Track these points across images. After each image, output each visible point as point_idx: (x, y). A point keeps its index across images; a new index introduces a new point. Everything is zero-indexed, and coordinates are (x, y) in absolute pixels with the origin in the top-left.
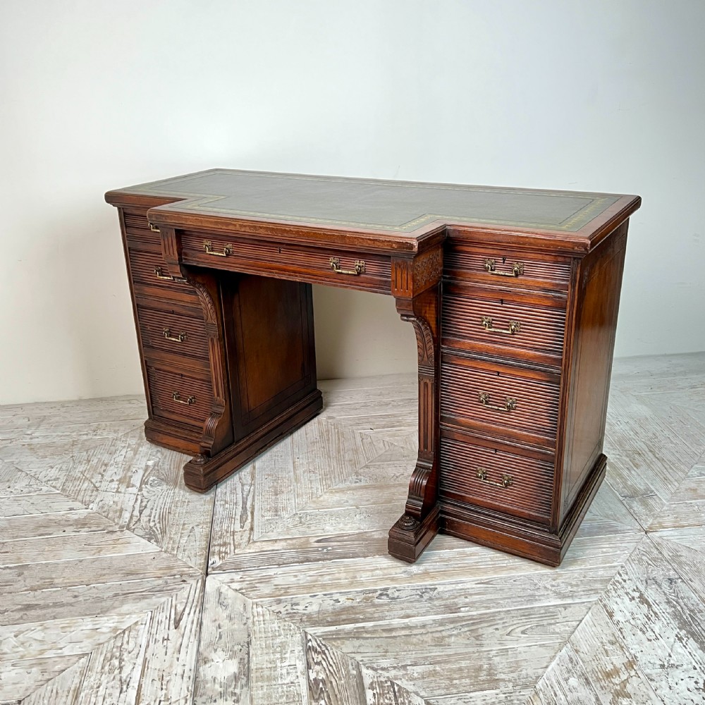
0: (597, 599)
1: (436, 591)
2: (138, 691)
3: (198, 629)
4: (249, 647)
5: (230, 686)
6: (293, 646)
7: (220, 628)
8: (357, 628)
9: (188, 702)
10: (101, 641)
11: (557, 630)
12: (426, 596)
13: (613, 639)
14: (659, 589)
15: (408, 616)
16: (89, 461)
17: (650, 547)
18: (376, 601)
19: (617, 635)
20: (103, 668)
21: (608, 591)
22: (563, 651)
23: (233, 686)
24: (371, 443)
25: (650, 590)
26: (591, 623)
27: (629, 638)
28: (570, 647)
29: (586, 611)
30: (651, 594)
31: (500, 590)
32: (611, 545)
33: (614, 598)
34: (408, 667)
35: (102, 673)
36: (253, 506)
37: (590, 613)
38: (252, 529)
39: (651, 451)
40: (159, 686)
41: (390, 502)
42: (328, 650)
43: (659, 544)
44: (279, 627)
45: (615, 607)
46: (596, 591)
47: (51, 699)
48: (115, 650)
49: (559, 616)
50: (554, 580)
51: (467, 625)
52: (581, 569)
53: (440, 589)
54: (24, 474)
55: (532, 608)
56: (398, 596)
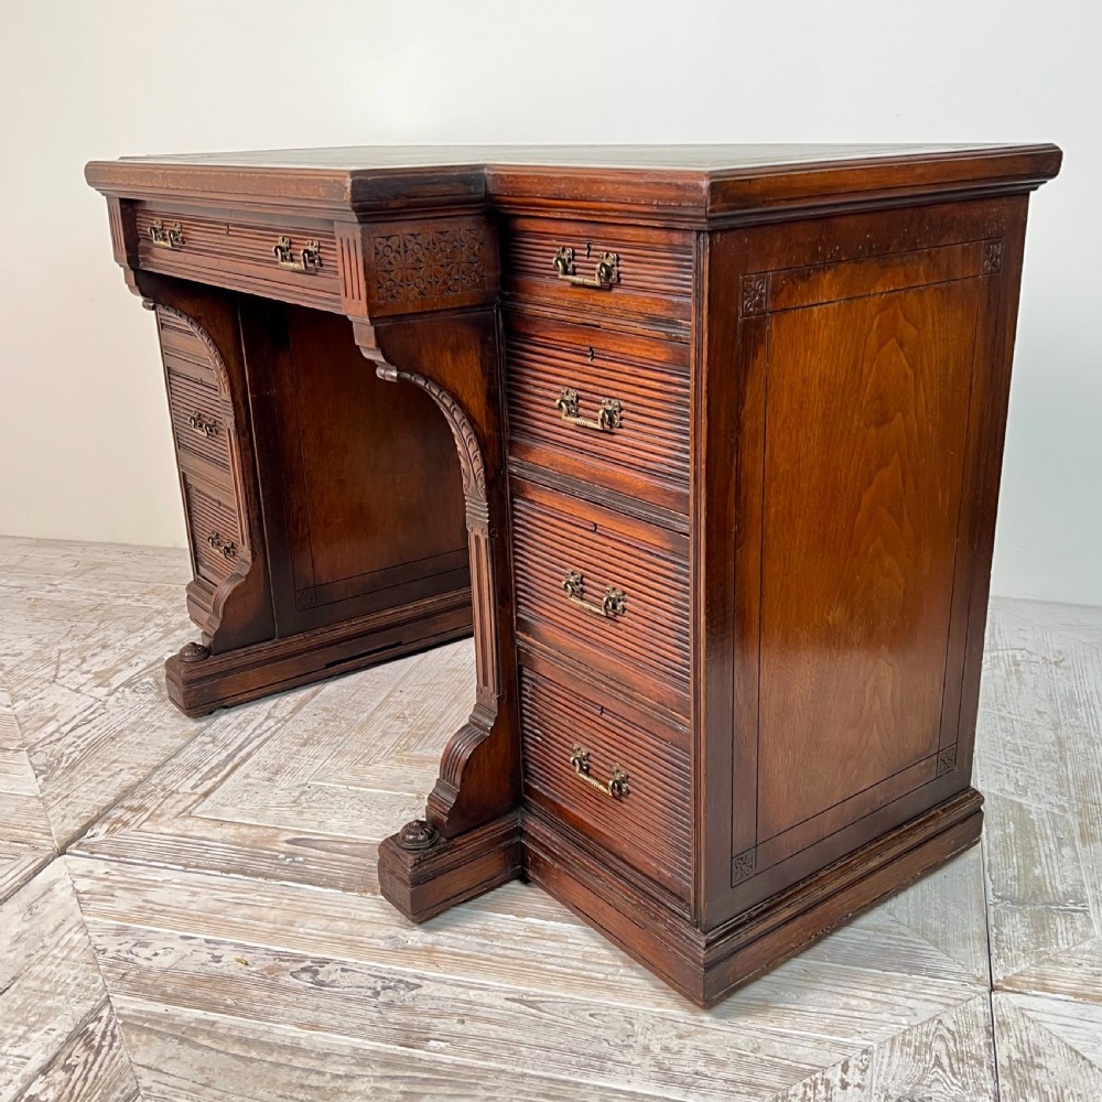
12: (385, 997)
15: (314, 1026)
18: (286, 980)
36: (249, 755)
38: (206, 795)
50: (680, 1037)
52: (763, 1031)
53: (428, 989)
56: (333, 981)
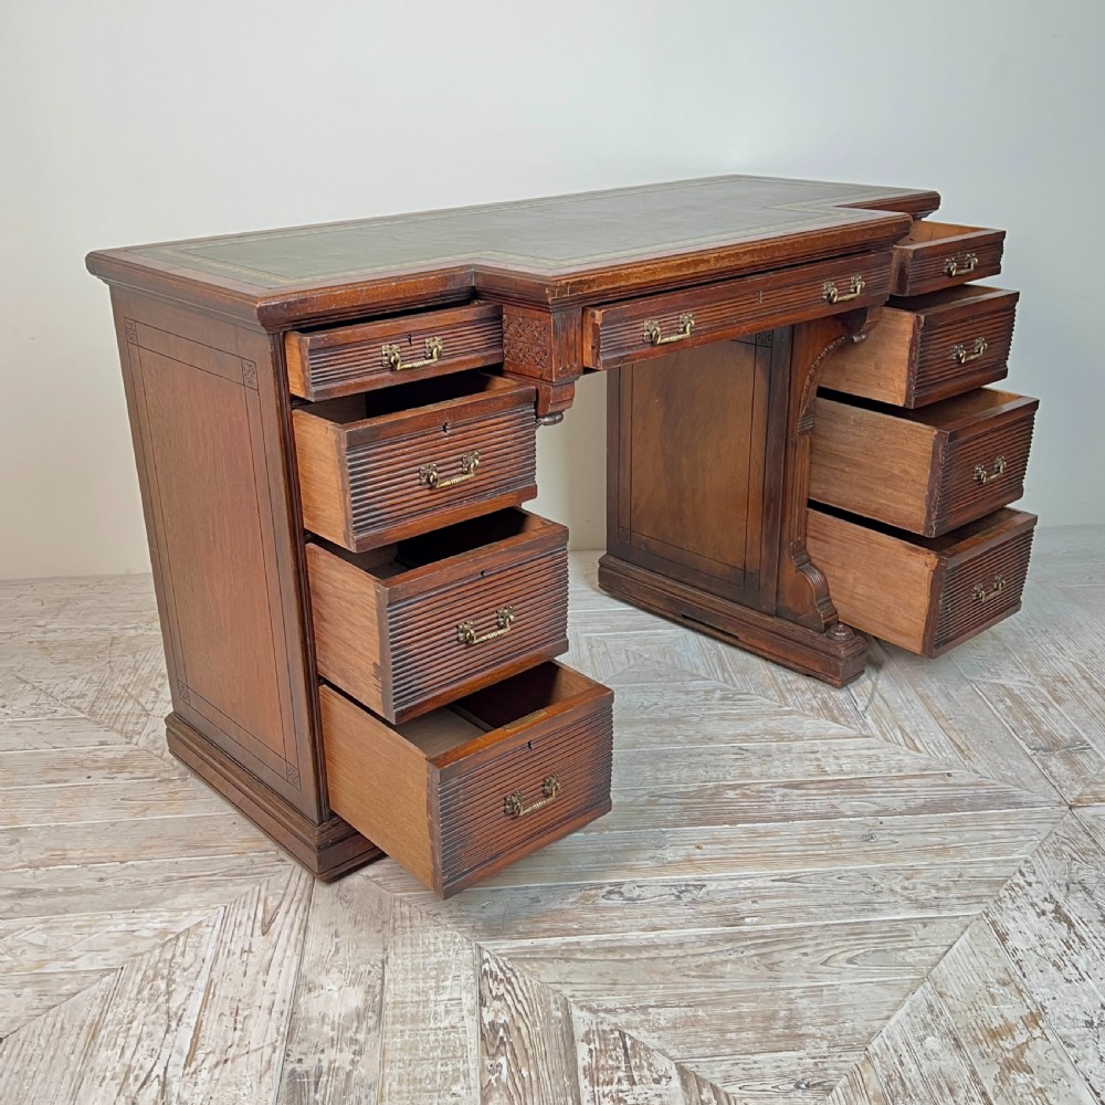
0: (980, 911)
1: (704, 890)
2: (195, 1031)
3: (301, 936)
4: (383, 967)
5: (348, 1029)
6: (458, 968)
7: (336, 936)
8: (566, 944)
9: (278, 1051)
10: (139, 951)
11: (909, 959)
12: (686, 898)
13: (1003, 976)
14: (1088, 899)
15: (655, 929)
16: (137, 670)
17: (1076, 831)
18: (602, 902)
19: (1012, 971)
20: (139, 992)
21: (1000, 900)
22: (918, 993)
23: (354, 1029)
24: (606, 653)
25: (1073, 901)
26: (968, 950)
27: (1033, 978)
28: (929, 988)
29: (961, 930)
30: (1075, 907)
31: (814, 891)
32: (1008, 827)
33: (1011, 913)
34: (650, 1010)
35: (138, 1001)
37: (967, 934)
39: (1084, 677)
40: (232, 1026)
42: (516, 977)
43: (1091, 827)
44: (436, 938)
45: (1011, 926)
46: (979, 899)
47: (51, 1038)
48: (160, 965)
49: (914, 937)
50: (908, 879)
51: (756, 946)
52: (955, 863)
53: (712, 886)
54: (28, 687)
55: (867, 923)
56: (639, 896)
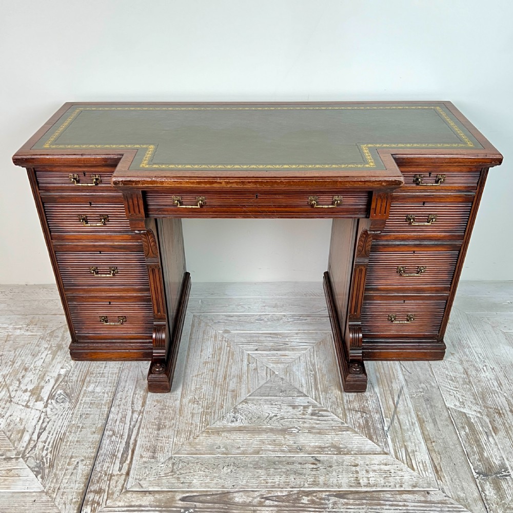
16: (14, 363)
36: (136, 441)
38: (128, 474)
41: (258, 453)
